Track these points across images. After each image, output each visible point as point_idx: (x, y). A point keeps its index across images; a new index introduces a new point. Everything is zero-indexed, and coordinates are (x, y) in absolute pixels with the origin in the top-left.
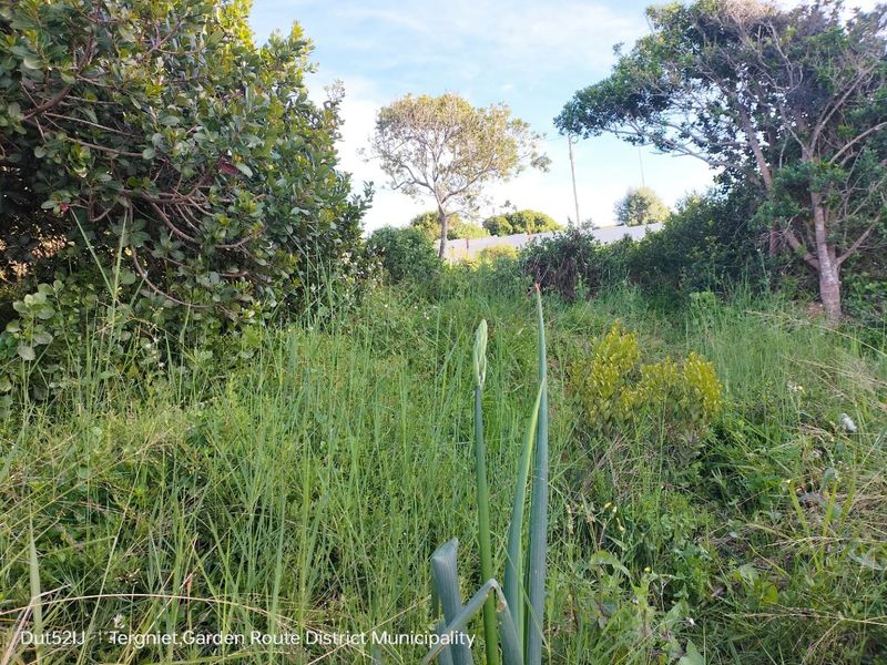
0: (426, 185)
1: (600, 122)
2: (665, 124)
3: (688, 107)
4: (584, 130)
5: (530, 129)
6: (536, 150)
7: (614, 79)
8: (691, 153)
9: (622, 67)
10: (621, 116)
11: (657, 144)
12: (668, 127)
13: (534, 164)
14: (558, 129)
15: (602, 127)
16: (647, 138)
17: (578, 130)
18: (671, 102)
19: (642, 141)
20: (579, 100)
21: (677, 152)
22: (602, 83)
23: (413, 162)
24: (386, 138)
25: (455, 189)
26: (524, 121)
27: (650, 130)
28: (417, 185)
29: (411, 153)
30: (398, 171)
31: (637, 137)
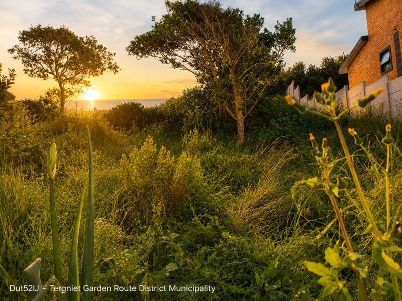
0: (52, 73)
1: (147, 51)
2: (176, 55)
3: (186, 48)
4: (140, 54)
5: (107, 51)
6: (111, 61)
7: (153, 31)
8: (187, 69)
9: (156, 27)
10: (156, 49)
11: (173, 64)
12: (177, 57)
13: (110, 68)
14: (128, 53)
15: (148, 54)
16: (168, 61)
17: (137, 54)
18: (178, 45)
19: (166, 62)
20: (137, 40)
21: (181, 68)
22: (147, 33)
23: (44, 61)
24: (27, 47)
25: (68, 77)
26: (104, 46)
27: (169, 57)
28: (46, 73)
29: (42, 56)
30: (34, 65)
31: (163, 59)
